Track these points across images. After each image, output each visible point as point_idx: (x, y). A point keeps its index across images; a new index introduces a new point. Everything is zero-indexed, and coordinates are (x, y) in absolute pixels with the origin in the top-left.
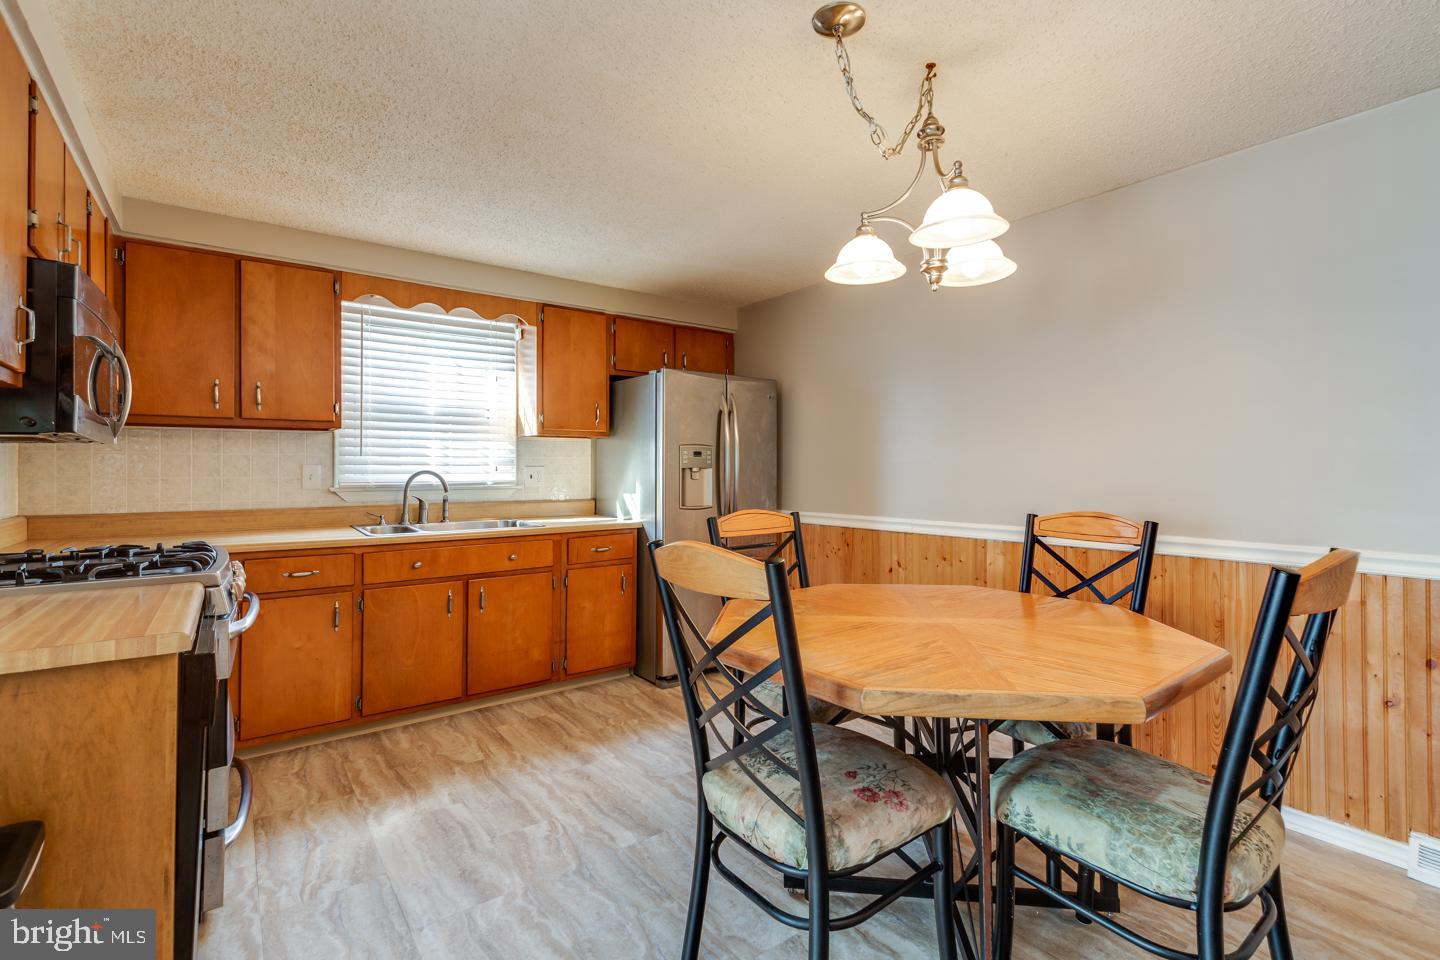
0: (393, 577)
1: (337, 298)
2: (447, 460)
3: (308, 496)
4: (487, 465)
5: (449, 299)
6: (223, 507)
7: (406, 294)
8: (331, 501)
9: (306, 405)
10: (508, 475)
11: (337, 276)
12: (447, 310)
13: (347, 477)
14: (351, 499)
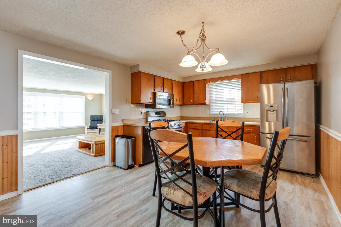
0: (207, 129)
1: (205, 84)
2: (228, 109)
3: (207, 115)
4: (236, 110)
5: (222, 79)
6: (197, 116)
7: (215, 80)
8: (210, 116)
9: (201, 101)
10: (242, 112)
11: (205, 80)
12: (222, 81)
13: (212, 112)
14: (213, 116)
